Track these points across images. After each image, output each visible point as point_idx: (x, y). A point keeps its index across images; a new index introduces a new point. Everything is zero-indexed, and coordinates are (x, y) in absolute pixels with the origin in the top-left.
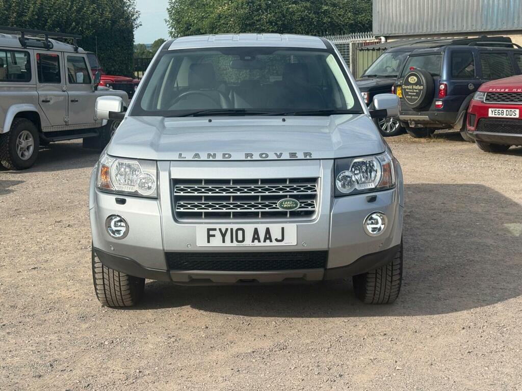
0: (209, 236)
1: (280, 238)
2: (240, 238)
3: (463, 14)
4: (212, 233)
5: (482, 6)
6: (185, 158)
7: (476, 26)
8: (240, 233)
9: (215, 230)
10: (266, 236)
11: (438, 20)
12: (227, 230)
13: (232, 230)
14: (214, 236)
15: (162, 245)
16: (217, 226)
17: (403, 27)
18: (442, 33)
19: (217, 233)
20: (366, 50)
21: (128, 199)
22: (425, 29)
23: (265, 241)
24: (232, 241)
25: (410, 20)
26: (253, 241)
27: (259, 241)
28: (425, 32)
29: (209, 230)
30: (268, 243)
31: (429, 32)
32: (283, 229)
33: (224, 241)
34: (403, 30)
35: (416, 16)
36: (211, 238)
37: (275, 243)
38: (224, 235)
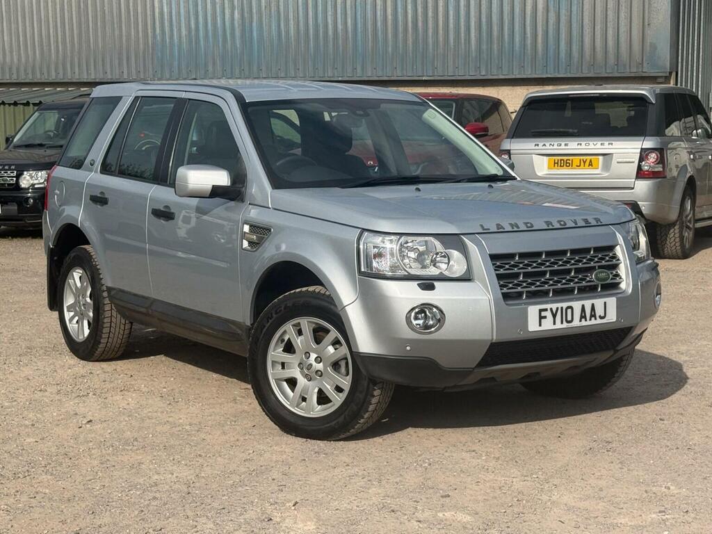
0: (541, 318)
1: (603, 315)
2: (569, 318)
3: (120, 54)
4: (543, 314)
5: (153, 44)
6: (489, 229)
7: (145, 73)
8: (569, 311)
9: (546, 310)
10: (582, 314)
11: (76, 60)
12: (557, 308)
13: (562, 308)
14: (545, 317)
15: (491, 334)
16: (548, 306)
17: (10, 69)
18: (85, 81)
19: (548, 314)
20: (10, 104)
21: (436, 284)
22: (53, 73)
23: (590, 320)
24: (562, 323)
25: (23, 60)
26: (581, 321)
27: (586, 320)
28: (53, 77)
29: (541, 311)
30: (593, 322)
31: (60, 78)
32: (605, 303)
33: (554, 324)
34: (11, 74)
35: (35, 53)
36: (543, 320)
37: (599, 321)
38: (554, 316)
